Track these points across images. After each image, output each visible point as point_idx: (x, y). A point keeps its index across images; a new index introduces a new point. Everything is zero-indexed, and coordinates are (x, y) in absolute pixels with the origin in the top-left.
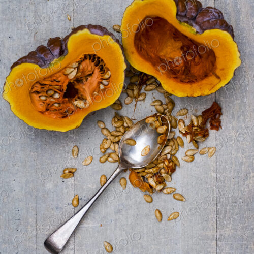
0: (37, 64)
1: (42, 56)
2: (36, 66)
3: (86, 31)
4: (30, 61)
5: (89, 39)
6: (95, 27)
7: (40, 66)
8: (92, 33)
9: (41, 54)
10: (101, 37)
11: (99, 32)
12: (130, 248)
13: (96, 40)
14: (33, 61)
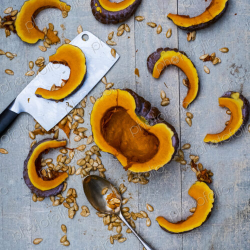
0: (136, 106)
1: (144, 108)
2: (134, 107)
3: (172, 133)
4: (137, 101)
5: (167, 138)
6: (177, 139)
7: (136, 110)
8: (172, 138)
9: (145, 106)
10: (171, 145)
11: (174, 143)
12: (73, 228)
13: (168, 143)
14: (138, 103)
